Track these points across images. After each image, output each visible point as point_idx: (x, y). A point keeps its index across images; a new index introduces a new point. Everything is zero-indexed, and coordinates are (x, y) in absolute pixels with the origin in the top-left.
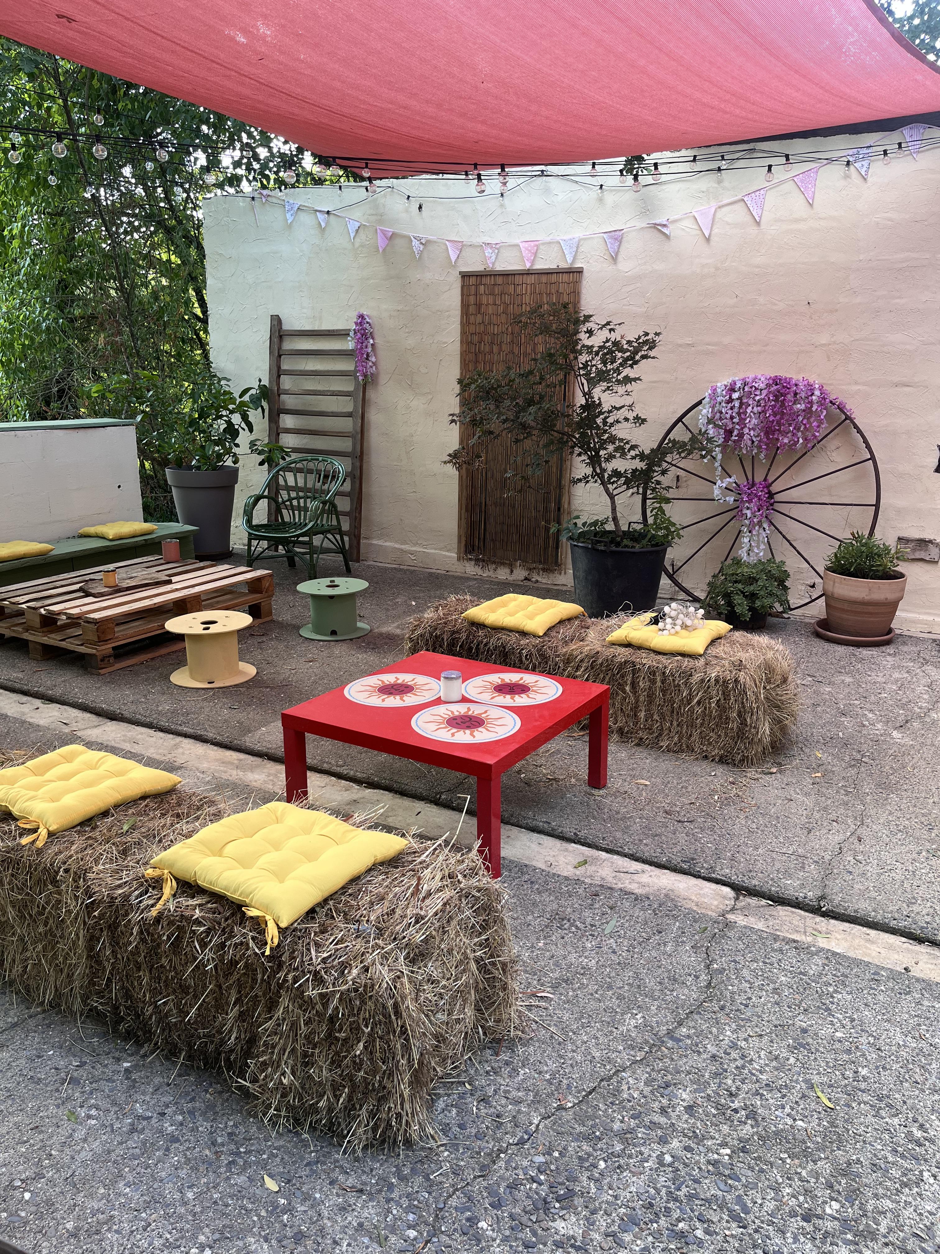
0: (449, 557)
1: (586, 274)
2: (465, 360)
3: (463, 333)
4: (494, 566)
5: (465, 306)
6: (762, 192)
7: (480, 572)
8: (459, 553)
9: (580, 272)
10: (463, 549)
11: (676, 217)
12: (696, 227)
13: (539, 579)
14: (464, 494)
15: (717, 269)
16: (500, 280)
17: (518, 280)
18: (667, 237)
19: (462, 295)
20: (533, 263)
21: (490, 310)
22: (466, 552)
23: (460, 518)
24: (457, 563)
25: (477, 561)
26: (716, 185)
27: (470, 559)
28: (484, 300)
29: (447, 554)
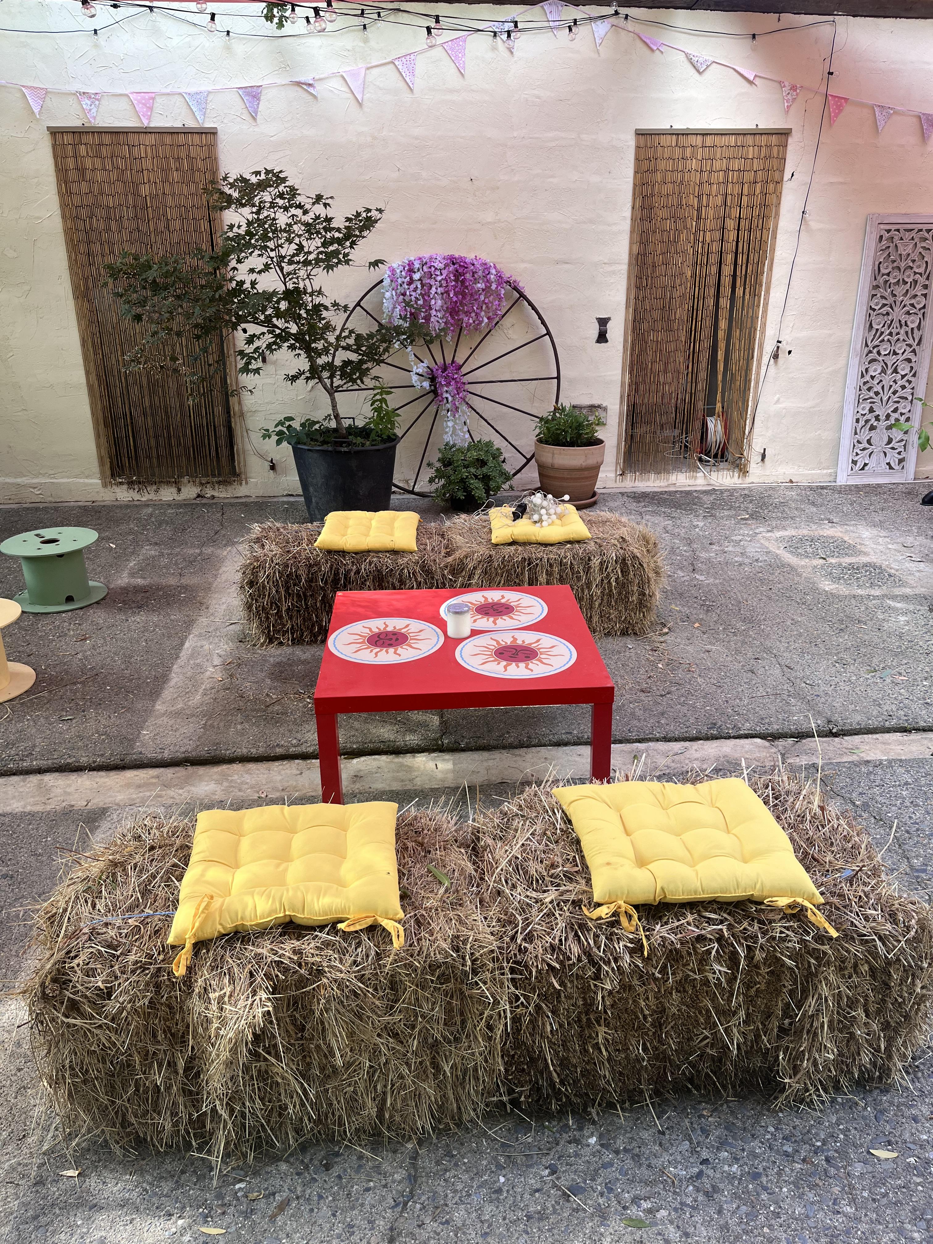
0: (91, 484)
1: (221, 135)
2: (72, 240)
3: (64, 206)
4: (155, 487)
5: (61, 172)
6: (412, 56)
7: (137, 497)
8: (103, 477)
9: (213, 133)
10: (108, 473)
11: (322, 76)
12: (345, 89)
13: (216, 494)
14: (99, 406)
15: (375, 138)
16: (107, 139)
17: (132, 139)
18: (315, 97)
19: (55, 157)
20: (149, 118)
21: (99, 176)
22: (113, 475)
23: (98, 436)
24: (102, 490)
25: (131, 484)
26: (362, 45)
27: (121, 483)
28: (88, 163)
29: (86, 481)
